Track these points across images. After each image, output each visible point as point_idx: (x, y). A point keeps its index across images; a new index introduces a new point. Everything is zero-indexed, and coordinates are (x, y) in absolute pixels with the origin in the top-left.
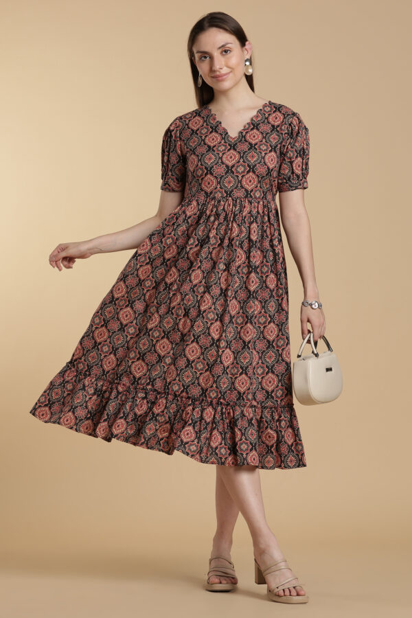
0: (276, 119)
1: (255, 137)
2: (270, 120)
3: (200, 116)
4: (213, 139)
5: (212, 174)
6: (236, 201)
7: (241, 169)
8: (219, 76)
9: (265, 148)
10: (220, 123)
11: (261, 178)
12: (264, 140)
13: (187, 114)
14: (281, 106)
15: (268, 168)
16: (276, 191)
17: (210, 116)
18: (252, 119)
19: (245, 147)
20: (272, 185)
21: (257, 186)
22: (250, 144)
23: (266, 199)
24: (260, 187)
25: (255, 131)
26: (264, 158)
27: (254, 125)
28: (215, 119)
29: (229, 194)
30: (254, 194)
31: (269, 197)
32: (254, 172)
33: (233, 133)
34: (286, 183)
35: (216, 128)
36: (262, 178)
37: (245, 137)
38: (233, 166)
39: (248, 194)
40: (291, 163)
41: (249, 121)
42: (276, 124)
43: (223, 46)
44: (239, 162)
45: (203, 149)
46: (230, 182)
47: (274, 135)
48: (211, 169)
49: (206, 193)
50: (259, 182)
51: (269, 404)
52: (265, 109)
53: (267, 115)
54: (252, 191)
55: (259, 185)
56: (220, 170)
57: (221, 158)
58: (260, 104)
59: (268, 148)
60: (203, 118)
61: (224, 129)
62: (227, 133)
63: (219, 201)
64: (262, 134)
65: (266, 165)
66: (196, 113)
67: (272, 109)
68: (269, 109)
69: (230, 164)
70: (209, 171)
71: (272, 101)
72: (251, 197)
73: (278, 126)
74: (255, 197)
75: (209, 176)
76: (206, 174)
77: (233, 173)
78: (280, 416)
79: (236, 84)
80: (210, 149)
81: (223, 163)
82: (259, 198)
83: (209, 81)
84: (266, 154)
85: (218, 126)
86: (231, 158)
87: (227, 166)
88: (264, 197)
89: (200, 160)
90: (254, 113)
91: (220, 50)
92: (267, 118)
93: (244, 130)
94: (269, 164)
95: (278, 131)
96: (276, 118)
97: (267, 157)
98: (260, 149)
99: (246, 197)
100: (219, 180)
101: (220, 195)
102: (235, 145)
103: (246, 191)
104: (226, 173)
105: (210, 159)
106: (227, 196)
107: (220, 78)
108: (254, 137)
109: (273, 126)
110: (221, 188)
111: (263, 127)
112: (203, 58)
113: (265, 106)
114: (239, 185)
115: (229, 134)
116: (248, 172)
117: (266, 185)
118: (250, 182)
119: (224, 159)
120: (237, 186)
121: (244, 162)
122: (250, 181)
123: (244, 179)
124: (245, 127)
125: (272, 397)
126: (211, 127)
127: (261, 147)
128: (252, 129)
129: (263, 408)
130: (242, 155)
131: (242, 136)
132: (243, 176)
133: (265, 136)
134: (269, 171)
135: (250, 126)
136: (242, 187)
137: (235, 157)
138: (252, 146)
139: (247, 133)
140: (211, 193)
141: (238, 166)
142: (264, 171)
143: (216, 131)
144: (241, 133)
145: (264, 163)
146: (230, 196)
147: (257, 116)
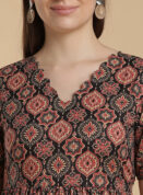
0: (127, 76)
1: (95, 101)
2: (118, 77)
3: (23, 71)
4: (38, 105)
5: (34, 155)
7: (74, 146)
8: (63, 9)
9: (108, 116)
10: (49, 81)
11: (103, 160)
12: (107, 106)
13: (6, 68)
14: (134, 58)
15: (112, 144)
16: (133, 179)
17: (36, 71)
18: (92, 77)
19: (79, 115)
20: (121, 169)
21: (98, 171)
22: (88, 111)
23: (114, 188)
24: (103, 171)
25: (95, 92)
26: (106, 131)
27: (94, 84)
28: (42, 76)
29: (59, 181)
30: (95, 181)
31: (120, 186)
32: (92, 151)
33: (65, 96)
35: (42, 88)
36: (104, 158)
37: (80, 101)
38: (63, 143)
41: (87, 78)
42: (125, 83)
44: (71, 136)
45: (22, 120)
46: (59, 166)
47: (123, 98)
48: (33, 147)
49: (29, 181)
50: (101, 164)
52: (112, 62)
53: (113, 71)
54: (91, 176)
55: (101, 169)
56: (45, 149)
57: (47, 132)
58: (105, 56)
59: (112, 116)
60: (27, 74)
61: (53, 90)
62: (57, 96)
64: (105, 96)
65: (108, 139)
66: (18, 67)
67: (121, 62)
68: (118, 62)
69: (59, 140)
70: (31, 151)
71: (123, 52)
72: (90, 185)
73: (129, 85)
74: (97, 185)
75: (31, 158)
76: (27, 156)
77: (63, 152)
79: (80, 27)
80: (33, 119)
81: (48, 139)
82: (103, 186)
83: (45, 14)
84: (108, 125)
85: (44, 85)
86: (60, 131)
87: (55, 143)
88: (112, 185)
89: (18, 136)
90: (96, 67)
92: (113, 75)
93: (80, 91)
94: (113, 139)
95: (128, 92)
96: (126, 75)
97: (110, 129)
98: (101, 118)
99: (84, 185)
100: (46, 163)
101: (47, 184)
102: (66, 113)
103: (83, 176)
104: (54, 154)
105: (32, 134)
107: (64, 12)
108: (93, 101)
109: (121, 86)
110: (48, 174)
111: (106, 88)
113: (112, 58)
114: (73, 169)
115: (60, 97)
116: (84, 151)
117: (112, 168)
118: (87, 165)
119: (51, 134)
120: (70, 171)
121: (78, 136)
122: (88, 163)
123: (79, 161)
124: (81, 87)
126: (36, 88)
127: (103, 115)
128: (91, 91)
130: (76, 127)
131: (77, 100)
132: (77, 157)
133: (109, 99)
134: (114, 150)
135: (88, 86)
136: (77, 171)
137: (66, 130)
138: (89, 115)
139: (83, 95)
140: (35, 181)
141: (70, 143)
142: (106, 149)
143: (42, 94)
144: (76, 95)
145: (107, 137)
146: (61, 185)
147: (99, 73)
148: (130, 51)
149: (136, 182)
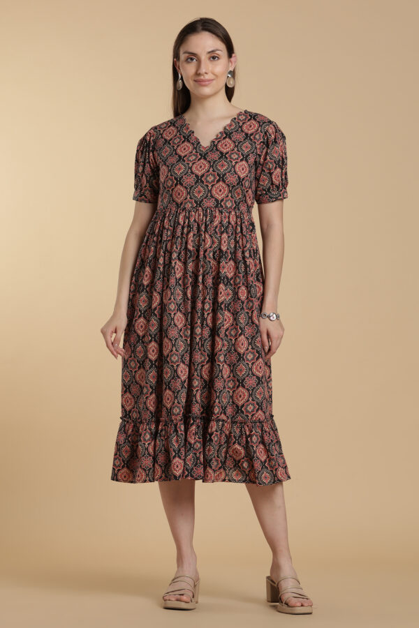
0: (250, 128)
2: (244, 128)
3: (174, 125)
4: (185, 149)
5: (182, 184)
6: (206, 211)
7: (211, 178)
8: (203, 81)
9: (236, 156)
10: (193, 132)
11: (232, 188)
12: (236, 149)
13: (162, 124)
14: (257, 115)
15: (239, 177)
16: (253, 203)
17: (184, 125)
18: (225, 128)
19: (216, 156)
20: (245, 196)
21: (228, 196)
22: (221, 153)
23: (239, 210)
24: (231, 197)
25: (227, 139)
26: (234, 167)
27: (227, 134)
28: (188, 128)
29: (199, 203)
30: (225, 204)
31: (243, 208)
32: (224, 181)
33: (205, 143)
34: (266, 194)
35: (188, 137)
36: (233, 187)
37: (216, 146)
38: (203, 176)
39: (218, 203)
40: (271, 174)
41: (221, 129)
42: (250, 132)
43: (213, 51)
44: (208, 171)
45: (173, 160)
46: (200, 192)
47: (247, 144)
48: (181, 179)
49: (177, 204)
50: (230, 191)
51: (239, 418)
52: (240, 117)
53: (241, 124)
54: (222, 200)
55: (230, 195)
56: (190, 180)
57: (191, 168)
58: (234, 113)
59: (239, 157)
60: (177, 128)
61: (196, 138)
62: (199, 143)
63: (190, 212)
64: (234, 142)
65: (236, 174)
66: (171, 123)
67: (247, 118)
68: (244, 117)
69: (200, 174)
70: (179, 181)
71: (248, 110)
72: (222, 206)
73: (252, 134)
74: (226, 207)
75: (179, 186)
76: (176, 185)
77: (203, 182)
78: (251, 431)
79: (215, 94)
80: (181, 159)
81: (192, 173)
82: (231, 207)
83: (190, 85)
84: (236, 163)
85: (190, 135)
86: (200, 168)
87: (197, 176)
88: (237, 207)
89: (170, 171)
90: (228, 122)
91: (209, 55)
92: (241, 127)
93: (216, 139)
94: (239, 173)
95: (251, 140)
96: (251, 126)
97: (237, 166)
98: (231, 158)
99: (216, 207)
100: (190, 190)
101: (190, 205)
102: (205, 154)
103: (217, 200)
104: (196, 183)
105: (180, 169)
106: (197, 206)
107: (204, 83)
108: (226, 145)
109: (247, 134)
110: (191, 198)
111: (235, 136)
112: (189, 60)
113: (240, 114)
114: (209, 195)
115: (201, 143)
116: (218, 181)
117: (238, 194)
118: (220, 192)
119: (194, 169)
120: (207, 196)
121: (214, 171)
122: (220, 191)
123: (214, 189)
124: (217, 136)
125: (242, 412)
126: (184, 137)
127: (232, 156)
128: (224, 138)
129: (233, 422)
130: (212, 164)
131: (214, 145)
132: (212, 186)
133: (238, 144)
134: (240, 181)
135: (222, 135)
136: (212, 196)
137: (205, 166)
138: (222, 155)
139: (219, 142)
140: (181, 203)
141: (208, 176)
142: (234, 180)
143: (189, 141)
144: (214, 142)
145: (235, 172)
146: (200, 206)
147: (230, 125)
148: (253, 109)
149: (256, 205)
